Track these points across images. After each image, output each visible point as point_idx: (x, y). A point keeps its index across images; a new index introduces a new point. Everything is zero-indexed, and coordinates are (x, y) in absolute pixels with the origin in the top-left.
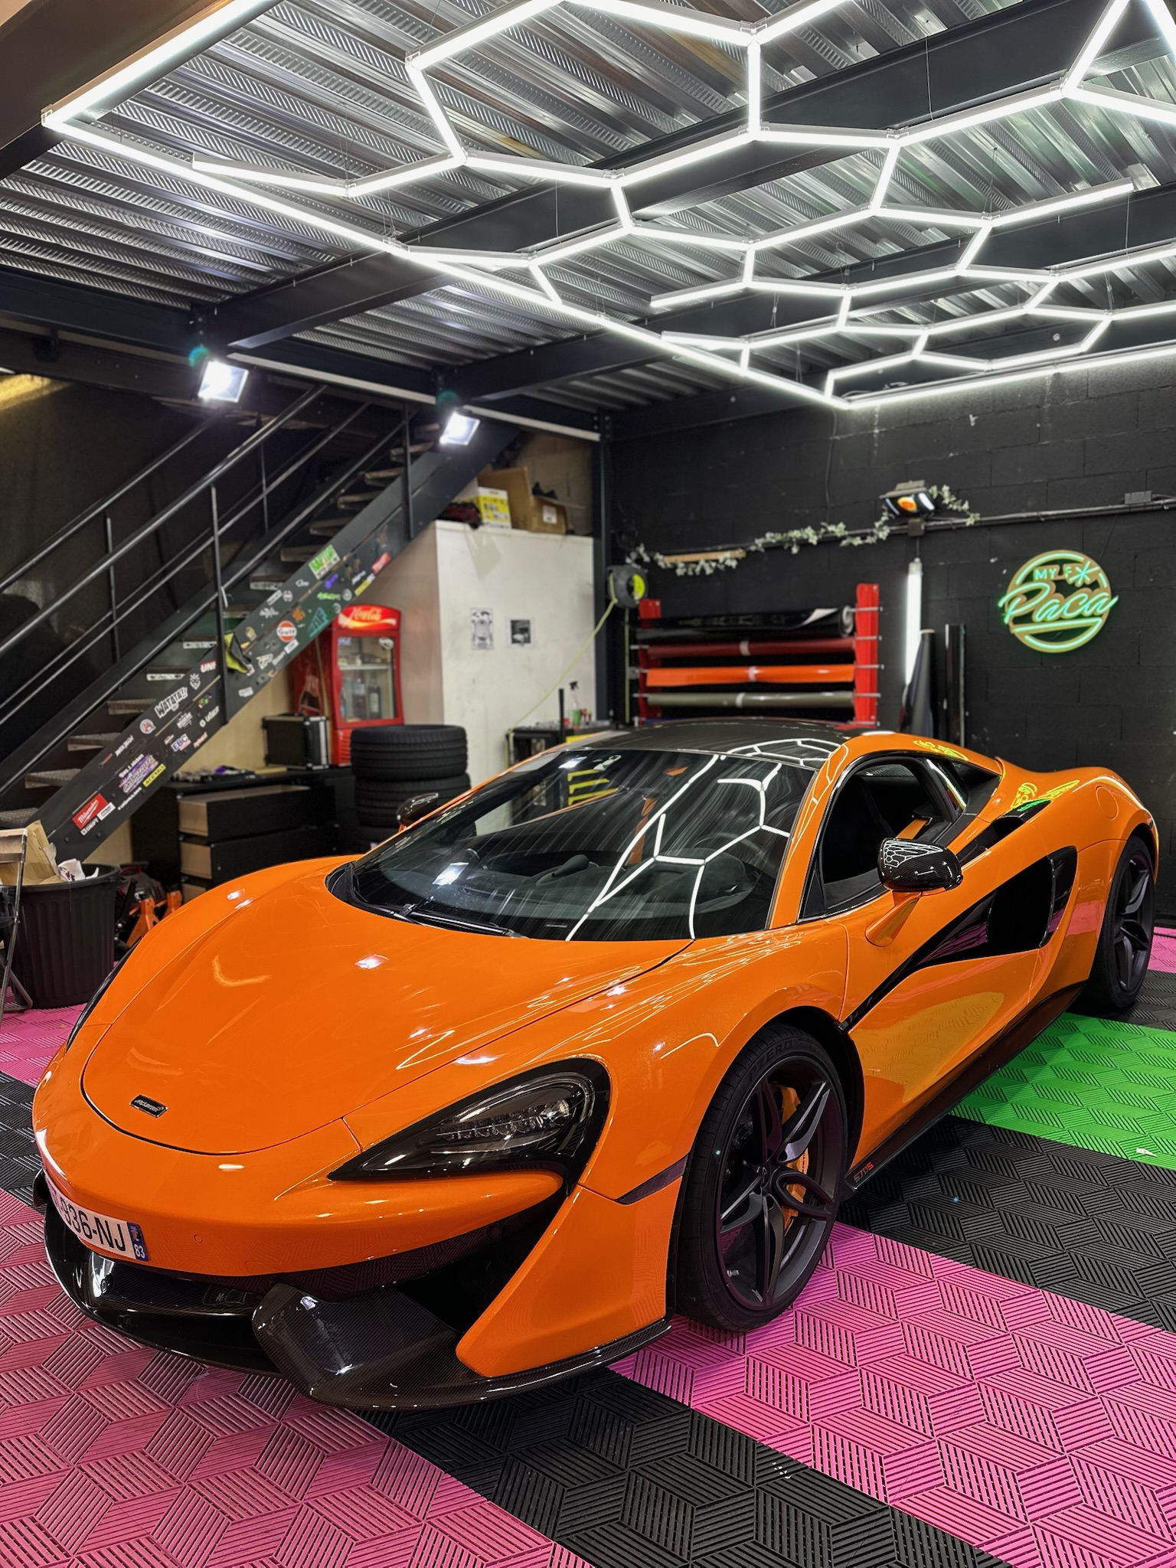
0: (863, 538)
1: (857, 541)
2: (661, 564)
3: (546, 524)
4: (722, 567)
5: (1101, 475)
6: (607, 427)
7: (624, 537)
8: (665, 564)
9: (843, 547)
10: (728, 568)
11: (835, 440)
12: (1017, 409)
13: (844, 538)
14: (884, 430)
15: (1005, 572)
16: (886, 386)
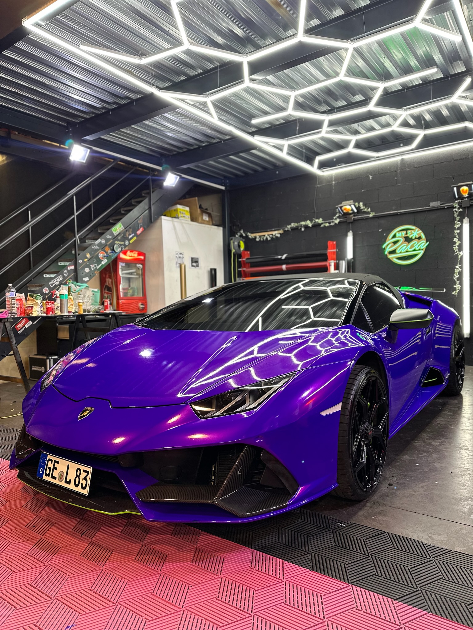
0: (329, 223)
1: (327, 225)
2: (250, 237)
3: (204, 220)
4: (274, 237)
5: (420, 196)
6: (228, 184)
7: (235, 227)
8: (252, 237)
9: (322, 227)
10: (277, 237)
11: (318, 187)
12: (388, 172)
13: (322, 224)
14: (336, 182)
15: (385, 234)
16: (337, 165)
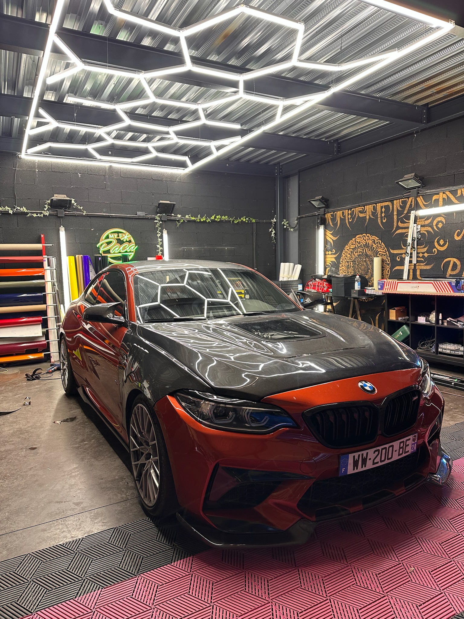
0: (37, 214)
1: (34, 215)
5: (127, 204)
11: (16, 170)
12: (96, 175)
13: (27, 213)
14: (40, 170)
15: (97, 234)
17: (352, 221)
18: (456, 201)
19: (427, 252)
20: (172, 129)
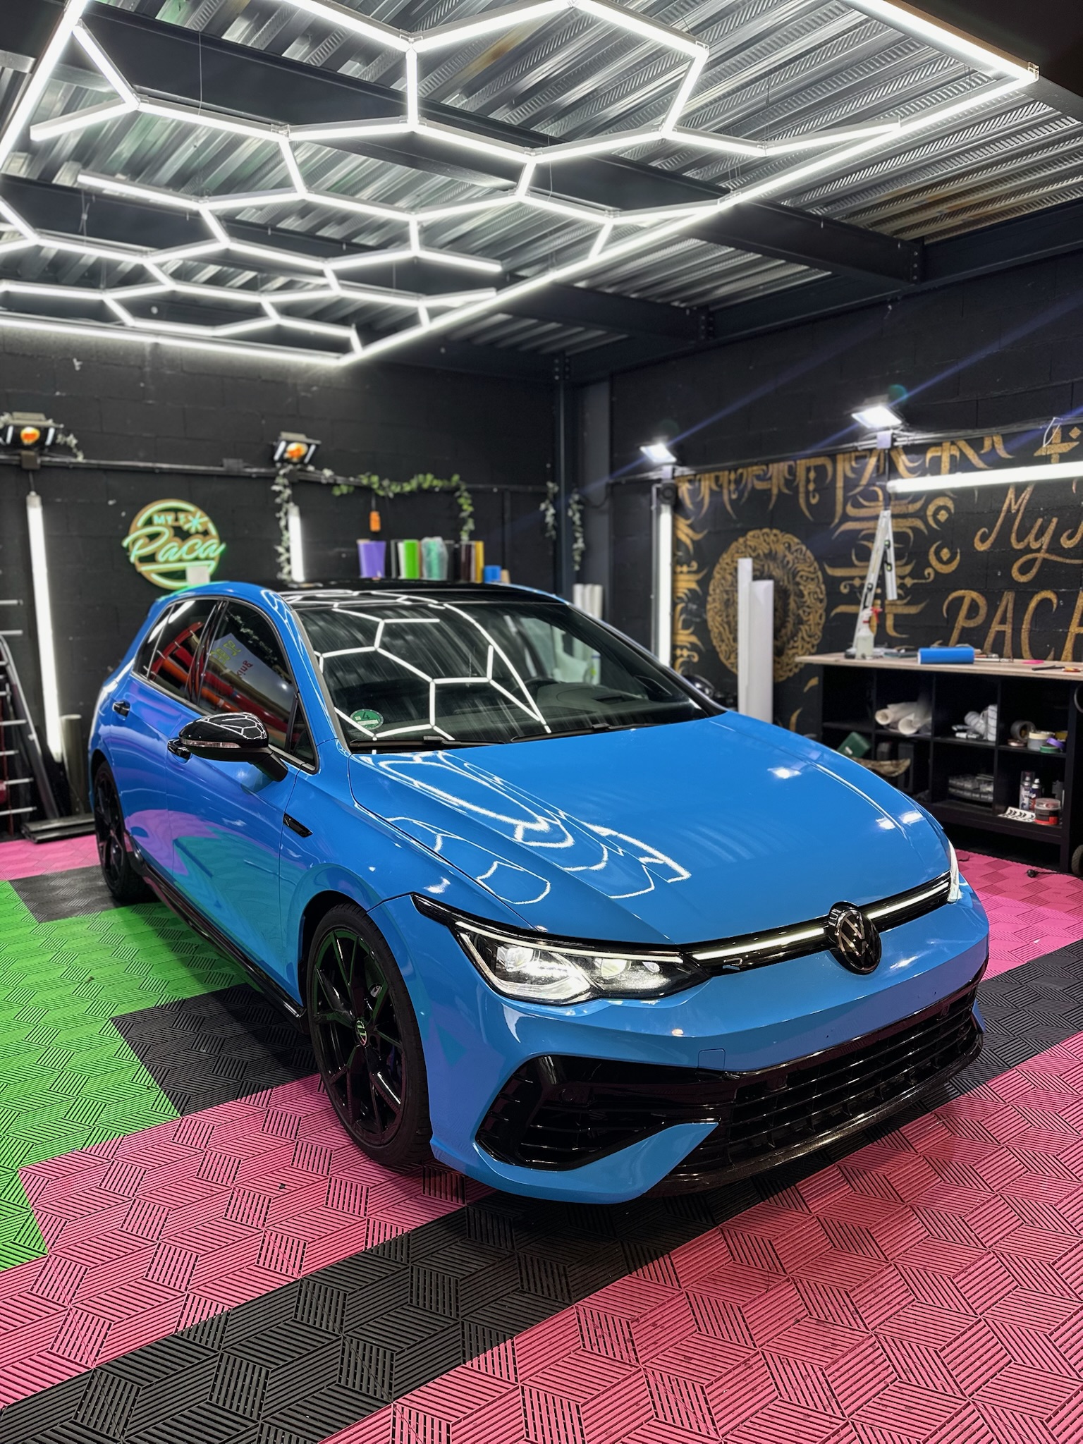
5: (199, 439)
12: (120, 365)
15: (125, 513)
17: (740, 498)
18: (981, 465)
19: (912, 575)
20: (331, 266)
